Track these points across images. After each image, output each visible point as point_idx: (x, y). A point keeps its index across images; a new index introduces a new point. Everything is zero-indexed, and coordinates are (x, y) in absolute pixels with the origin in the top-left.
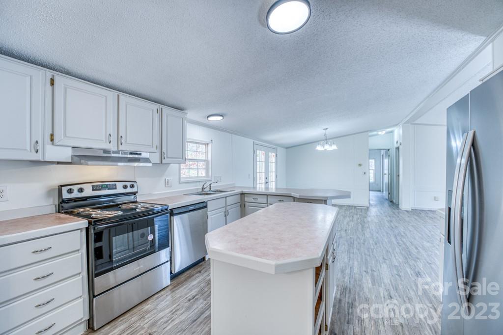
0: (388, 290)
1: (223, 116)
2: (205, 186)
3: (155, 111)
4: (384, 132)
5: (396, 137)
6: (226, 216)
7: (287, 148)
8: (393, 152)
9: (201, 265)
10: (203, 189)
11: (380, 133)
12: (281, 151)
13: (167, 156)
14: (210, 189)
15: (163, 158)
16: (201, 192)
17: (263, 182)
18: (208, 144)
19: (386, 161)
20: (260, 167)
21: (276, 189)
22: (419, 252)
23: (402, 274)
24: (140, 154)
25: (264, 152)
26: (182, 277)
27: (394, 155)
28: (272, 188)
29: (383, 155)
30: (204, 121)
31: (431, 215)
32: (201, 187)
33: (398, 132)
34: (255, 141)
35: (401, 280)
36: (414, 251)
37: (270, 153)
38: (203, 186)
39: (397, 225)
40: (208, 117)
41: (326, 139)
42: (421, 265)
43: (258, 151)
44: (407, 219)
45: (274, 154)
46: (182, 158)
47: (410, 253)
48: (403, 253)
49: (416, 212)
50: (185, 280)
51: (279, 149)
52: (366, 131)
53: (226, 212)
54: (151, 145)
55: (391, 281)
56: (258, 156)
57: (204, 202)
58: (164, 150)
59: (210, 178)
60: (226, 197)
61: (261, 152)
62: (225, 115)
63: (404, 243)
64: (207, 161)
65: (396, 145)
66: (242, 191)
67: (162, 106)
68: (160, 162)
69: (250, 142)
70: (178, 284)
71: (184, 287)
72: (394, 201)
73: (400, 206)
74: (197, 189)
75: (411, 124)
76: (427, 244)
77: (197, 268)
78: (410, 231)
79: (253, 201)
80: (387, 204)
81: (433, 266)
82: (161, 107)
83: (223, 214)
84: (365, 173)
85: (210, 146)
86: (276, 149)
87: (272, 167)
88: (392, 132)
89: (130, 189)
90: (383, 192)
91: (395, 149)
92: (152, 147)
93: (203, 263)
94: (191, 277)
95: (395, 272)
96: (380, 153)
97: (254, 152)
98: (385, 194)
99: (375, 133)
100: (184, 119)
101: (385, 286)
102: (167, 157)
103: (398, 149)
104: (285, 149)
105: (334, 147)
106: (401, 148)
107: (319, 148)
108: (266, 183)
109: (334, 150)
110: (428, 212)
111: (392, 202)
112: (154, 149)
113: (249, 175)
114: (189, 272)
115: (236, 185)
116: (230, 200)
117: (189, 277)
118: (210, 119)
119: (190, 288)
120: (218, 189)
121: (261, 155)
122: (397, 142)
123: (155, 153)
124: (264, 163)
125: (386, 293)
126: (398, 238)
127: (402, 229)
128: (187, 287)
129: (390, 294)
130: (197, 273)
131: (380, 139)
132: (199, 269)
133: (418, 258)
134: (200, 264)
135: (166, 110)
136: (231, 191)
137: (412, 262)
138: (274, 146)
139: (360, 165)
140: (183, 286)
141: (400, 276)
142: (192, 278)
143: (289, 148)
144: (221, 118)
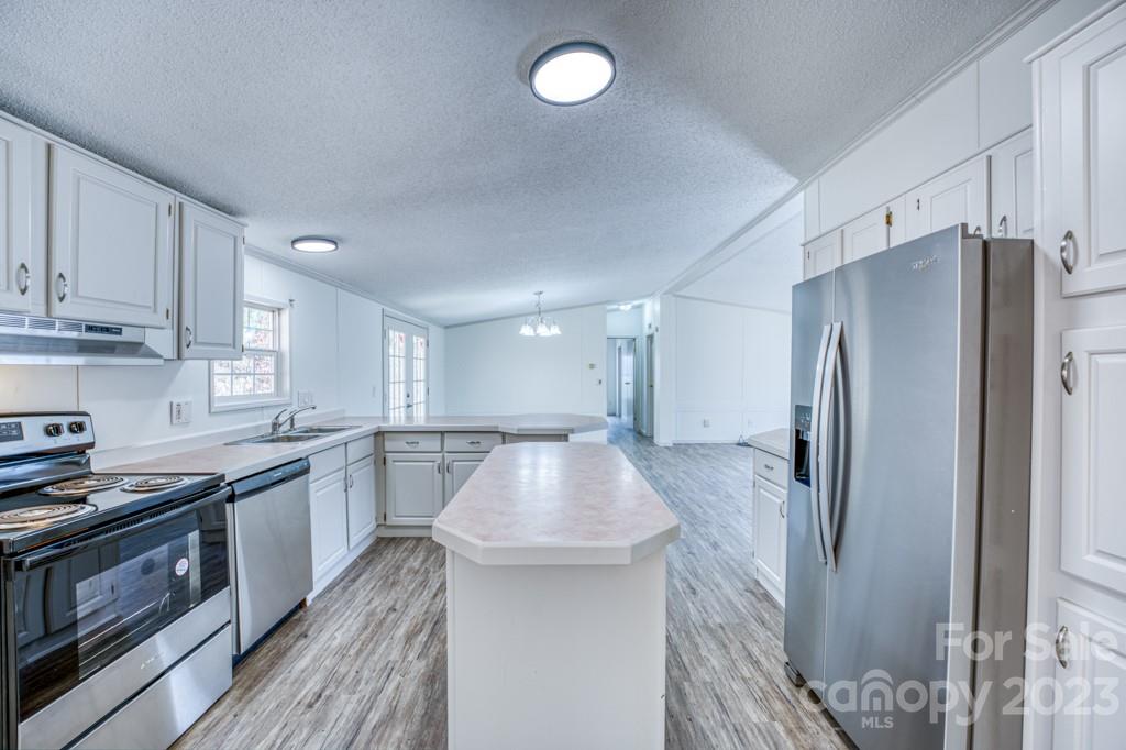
0: (685, 580)
1: (335, 243)
2: (281, 419)
3: (164, 210)
4: (629, 307)
5: (648, 317)
6: (346, 490)
7: (447, 327)
8: (642, 344)
9: (299, 620)
10: (275, 426)
11: (622, 307)
12: (436, 333)
13: (195, 339)
14: (292, 425)
15: (184, 344)
16: (272, 434)
17: (402, 404)
18: (279, 310)
19: (628, 361)
20: (397, 368)
21: (428, 418)
22: (705, 512)
23: (695, 551)
24: (119, 332)
25: (402, 335)
26: (259, 661)
27: (644, 349)
28: (420, 419)
29: (620, 348)
30: (284, 250)
31: (702, 451)
32: (270, 421)
33: (651, 309)
34: (386, 308)
35: (698, 561)
36: (698, 511)
37: (415, 338)
38: (277, 417)
39: (661, 472)
40: (294, 242)
41: (539, 313)
42: (714, 532)
43: (391, 332)
44: (672, 461)
45: (422, 340)
46: (234, 347)
47: (694, 516)
48: (685, 516)
49: (680, 449)
50: (272, 664)
51: (433, 328)
52: (602, 303)
53: (346, 478)
54: (151, 304)
55: (684, 565)
56: (392, 343)
57: (300, 459)
58: (187, 321)
59: (287, 398)
60: (346, 444)
61: (397, 334)
62: (341, 240)
63: (682, 501)
64: (278, 355)
65: (647, 331)
66: (379, 427)
67: (181, 197)
68: (175, 356)
69: (374, 309)
70: (256, 680)
71: (279, 680)
72: (644, 432)
73: (656, 440)
74: (258, 428)
75: (675, 295)
76: (712, 498)
77: (293, 629)
78: (683, 481)
79: (408, 448)
80: (631, 437)
81: (729, 529)
82: (178, 200)
83: (341, 485)
84: (600, 382)
85: (285, 316)
86: (427, 329)
87: (419, 369)
88: (640, 307)
89: (70, 435)
90: (620, 416)
91: (645, 339)
92: (155, 311)
93: (301, 613)
94: (285, 653)
95: (685, 549)
96: (615, 345)
97: (384, 334)
98: (627, 419)
99: (615, 306)
100: (240, 241)
101: (680, 573)
102: (196, 342)
103: (651, 338)
104: (442, 330)
105: (555, 331)
106: (656, 338)
107: (526, 331)
108: (409, 406)
109: (553, 336)
110: (698, 447)
111: (640, 433)
112: (160, 319)
113: (374, 389)
114: (271, 643)
115: (347, 414)
116: (356, 450)
117: (281, 654)
118: (300, 246)
119: (296, 681)
120: (315, 424)
121: (396, 339)
122: (650, 326)
123: (162, 328)
124: (402, 360)
125: (684, 585)
126: (670, 493)
127: (671, 480)
128: (286, 679)
129: (689, 584)
130: (298, 639)
131: (621, 320)
132: (298, 631)
133: (707, 522)
134: (295, 617)
135: (194, 211)
136: (351, 428)
137: (702, 530)
138: (422, 323)
139: (592, 366)
140: (272, 679)
141: (693, 554)
142: (289, 655)
143: (450, 326)
144: (332, 247)
